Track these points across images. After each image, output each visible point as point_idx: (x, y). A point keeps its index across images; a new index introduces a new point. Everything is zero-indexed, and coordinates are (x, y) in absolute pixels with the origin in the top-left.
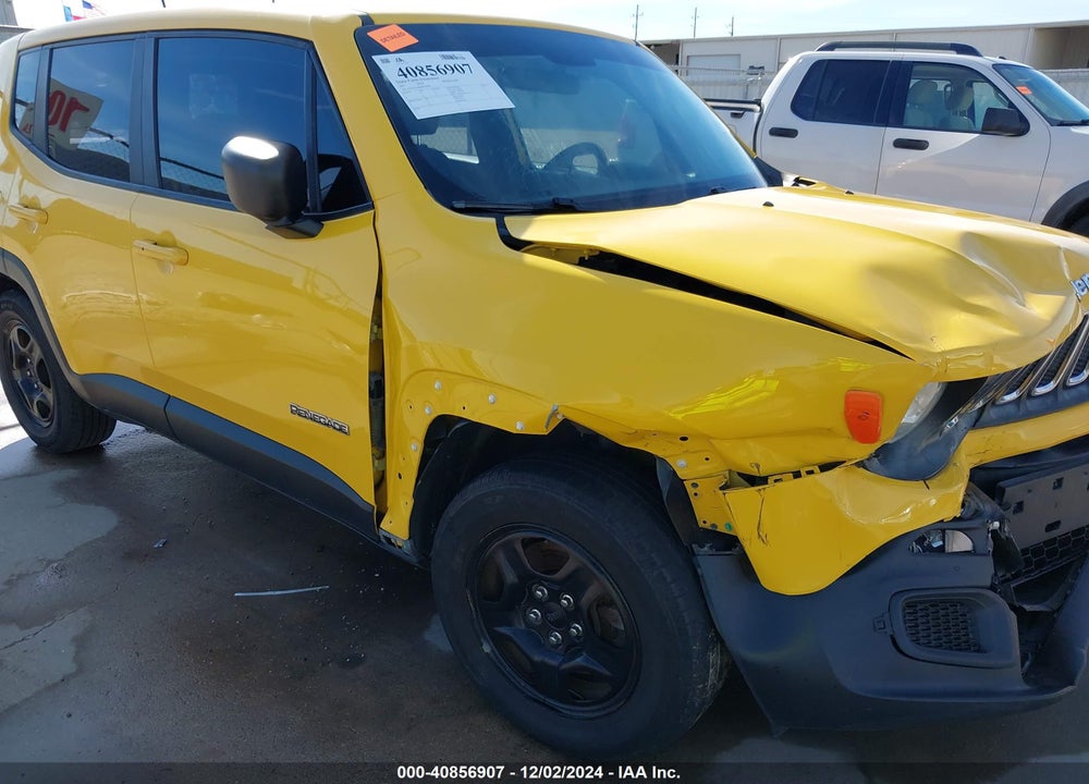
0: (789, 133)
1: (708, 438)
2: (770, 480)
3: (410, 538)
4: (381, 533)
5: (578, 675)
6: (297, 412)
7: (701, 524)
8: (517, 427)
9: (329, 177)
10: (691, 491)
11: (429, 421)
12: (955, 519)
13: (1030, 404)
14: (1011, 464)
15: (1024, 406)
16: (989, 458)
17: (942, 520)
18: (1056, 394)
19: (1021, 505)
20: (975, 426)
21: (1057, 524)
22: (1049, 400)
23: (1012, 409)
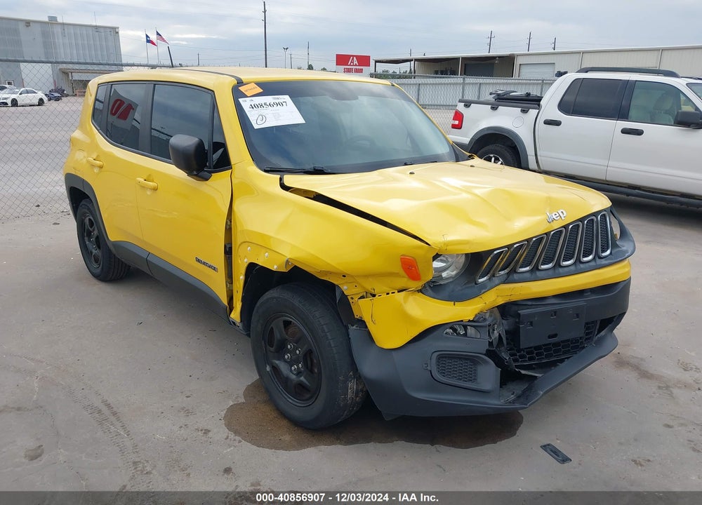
0: (557, 123)
1: (352, 276)
2: (377, 296)
3: (241, 321)
4: (231, 319)
5: (301, 385)
6: (198, 261)
7: (356, 317)
8: (274, 268)
9: (216, 156)
10: (351, 301)
11: (246, 265)
12: (469, 321)
13: (538, 273)
14: (530, 303)
15: (535, 274)
16: (514, 299)
17: (462, 321)
18: (554, 270)
19: (531, 324)
20: (505, 282)
21: (555, 336)
22: (550, 272)
23: (528, 275)
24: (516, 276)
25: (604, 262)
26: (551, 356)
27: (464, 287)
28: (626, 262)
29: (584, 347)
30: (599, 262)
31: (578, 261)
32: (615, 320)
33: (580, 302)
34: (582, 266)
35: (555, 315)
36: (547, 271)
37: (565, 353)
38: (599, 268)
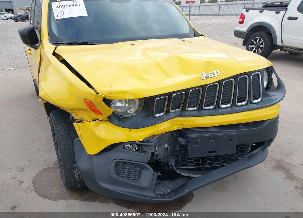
0: (295, 19)
13: (203, 112)
14: (197, 130)
15: (200, 112)
16: (185, 127)
17: (135, 141)
18: (215, 110)
19: (196, 143)
20: (179, 116)
21: (214, 152)
22: (212, 112)
23: (196, 112)
24: (186, 113)
25: (255, 106)
26: (213, 163)
27: (144, 119)
28: (275, 106)
29: (238, 160)
30: (250, 106)
31: (234, 104)
32: (265, 143)
33: (233, 132)
34: (237, 108)
35: (214, 139)
36: (209, 111)
37: (222, 162)
38: (250, 110)
